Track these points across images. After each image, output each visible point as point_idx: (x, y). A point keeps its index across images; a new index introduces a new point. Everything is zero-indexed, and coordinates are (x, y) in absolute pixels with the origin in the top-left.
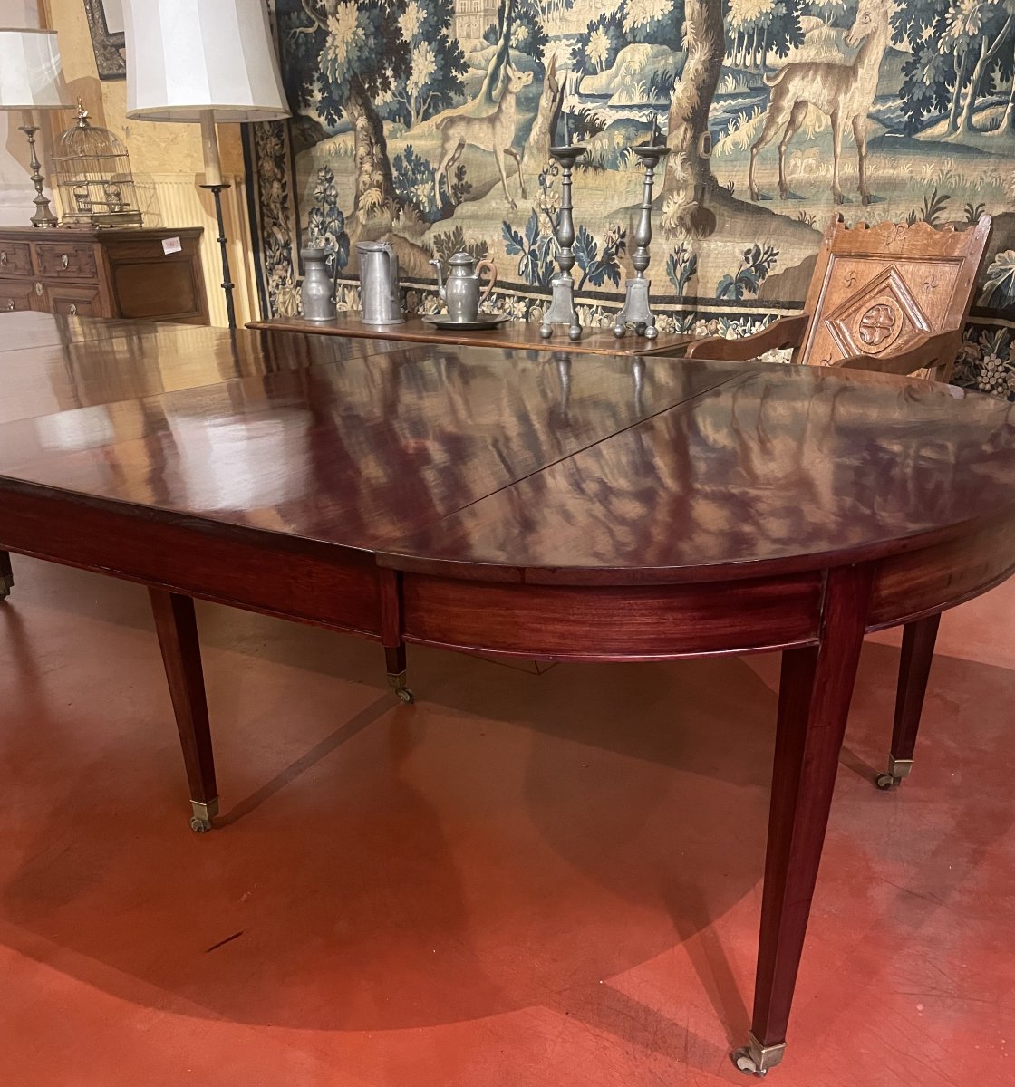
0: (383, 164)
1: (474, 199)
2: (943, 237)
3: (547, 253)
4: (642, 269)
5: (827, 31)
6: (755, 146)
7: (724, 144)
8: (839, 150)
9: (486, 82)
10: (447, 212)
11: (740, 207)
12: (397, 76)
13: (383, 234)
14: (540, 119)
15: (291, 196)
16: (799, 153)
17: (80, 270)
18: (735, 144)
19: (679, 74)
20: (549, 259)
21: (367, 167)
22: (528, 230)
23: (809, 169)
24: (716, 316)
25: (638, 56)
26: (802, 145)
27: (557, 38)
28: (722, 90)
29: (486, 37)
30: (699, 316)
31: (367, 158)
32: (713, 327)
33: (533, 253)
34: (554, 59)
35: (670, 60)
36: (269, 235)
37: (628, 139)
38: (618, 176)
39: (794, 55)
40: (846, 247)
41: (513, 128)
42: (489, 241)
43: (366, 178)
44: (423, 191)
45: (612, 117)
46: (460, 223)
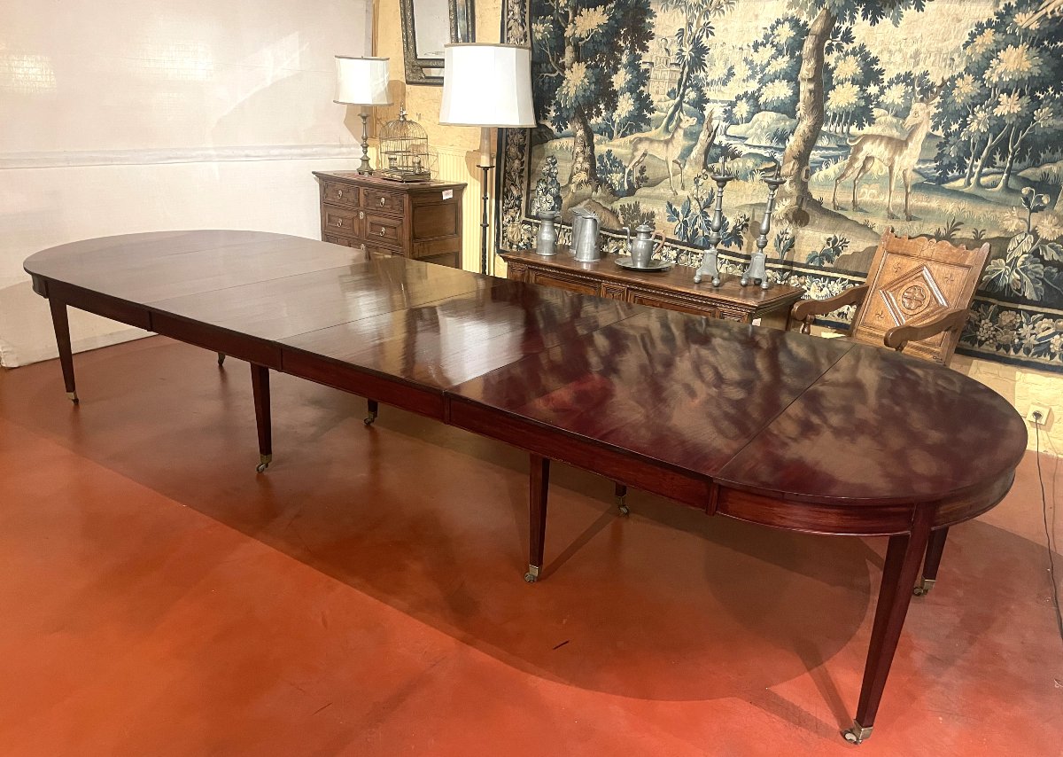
0: (591, 159)
1: (649, 186)
2: (958, 252)
3: (695, 223)
4: (762, 248)
5: (890, 118)
6: (838, 179)
7: (818, 175)
8: (893, 188)
9: (665, 120)
10: (631, 192)
11: (826, 212)
12: (607, 109)
13: (585, 200)
14: (698, 146)
15: (526, 169)
16: (867, 186)
17: (392, 208)
18: (826, 176)
19: (793, 132)
20: (696, 227)
21: (580, 159)
22: (684, 208)
23: (873, 196)
24: (805, 274)
25: (766, 118)
26: (869, 181)
27: (715, 101)
28: (819, 143)
29: (669, 94)
30: (793, 273)
31: (581, 154)
32: (802, 281)
33: (685, 222)
34: (712, 113)
35: (788, 123)
36: (508, 190)
37: (756, 165)
38: (747, 185)
39: (867, 129)
40: (895, 248)
41: (680, 148)
42: (656, 212)
43: (579, 166)
44: (615, 178)
45: (746, 150)
46: (638, 200)
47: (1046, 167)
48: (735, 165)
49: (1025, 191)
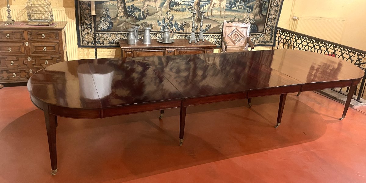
0: (125, 8)
1: (150, 16)
3: (167, 25)
6: (208, 9)
7: (203, 8)
8: (221, 10)
10: (144, 18)
11: (206, 18)
13: (123, 22)
14: (167, 2)
16: (214, 11)
17: (50, 38)
18: (205, 9)
21: (120, 8)
22: (163, 21)
23: (216, 13)
26: (215, 9)
31: (121, 7)
33: (164, 26)
36: (83, 22)
37: (187, 7)
38: (184, 13)
40: (228, 25)
41: (160, 3)
42: (153, 23)
43: (120, 10)
44: (137, 14)
45: (182, 3)
46: (147, 20)
47: (251, 3)
48: (179, 7)
49: (247, 9)
